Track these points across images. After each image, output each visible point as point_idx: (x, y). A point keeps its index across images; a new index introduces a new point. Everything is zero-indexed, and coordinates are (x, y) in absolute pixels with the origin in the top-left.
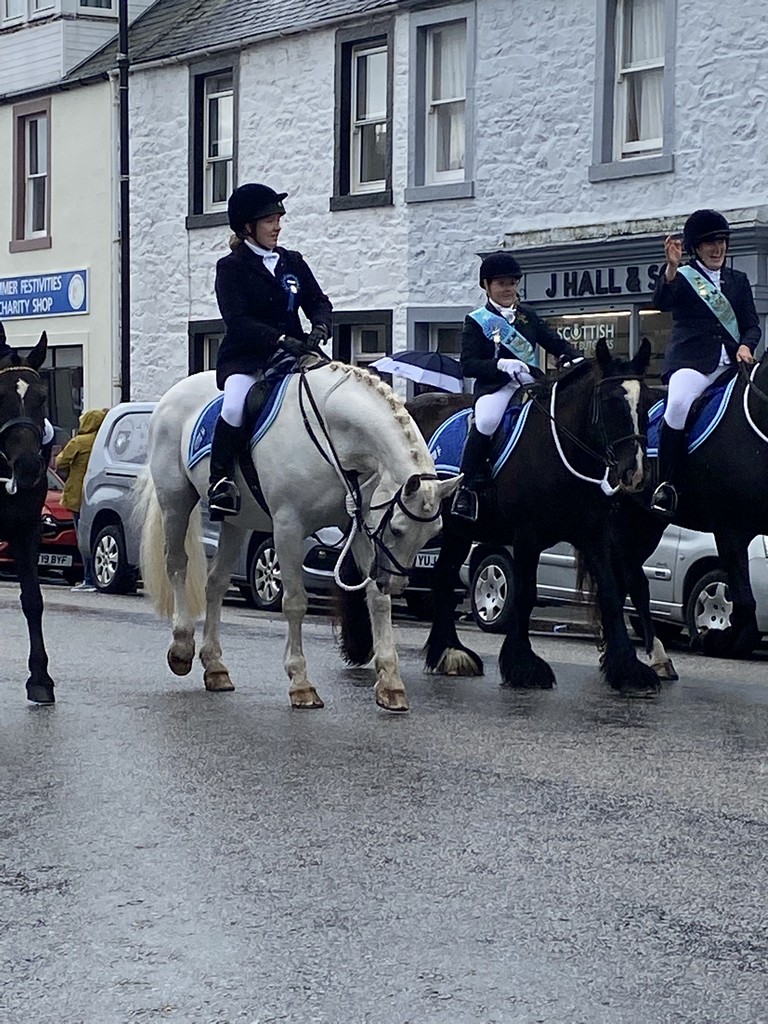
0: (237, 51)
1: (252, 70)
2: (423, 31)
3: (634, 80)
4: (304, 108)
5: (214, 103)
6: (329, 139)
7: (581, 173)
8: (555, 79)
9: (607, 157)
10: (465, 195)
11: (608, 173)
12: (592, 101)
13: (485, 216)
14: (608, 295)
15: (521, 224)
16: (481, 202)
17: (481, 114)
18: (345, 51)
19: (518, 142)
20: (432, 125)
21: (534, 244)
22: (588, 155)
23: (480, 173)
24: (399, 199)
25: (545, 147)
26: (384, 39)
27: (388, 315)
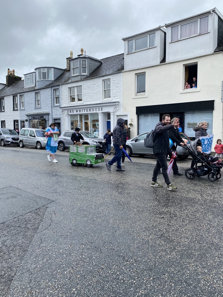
0: (4, 97)
1: (5, 98)
2: (20, 95)
3: (38, 100)
4: (10, 102)
5: (2, 101)
6: (12, 105)
7: (33, 108)
8: (31, 100)
9: (36, 107)
10: (24, 110)
11: (36, 108)
12: (34, 102)
13: (26, 112)
14: (36, 119)
15: (29, 112)
16: (26, 110)
17: (25, 103)
18: (14, 97)
19: (28, 105)
20: (21, 104)
21: (30, 114)
22: (34, 107)
23: (25, 108)
24: (19, 110)
25: (31, 106)
26: (17, 96)
27: (18, 120)
